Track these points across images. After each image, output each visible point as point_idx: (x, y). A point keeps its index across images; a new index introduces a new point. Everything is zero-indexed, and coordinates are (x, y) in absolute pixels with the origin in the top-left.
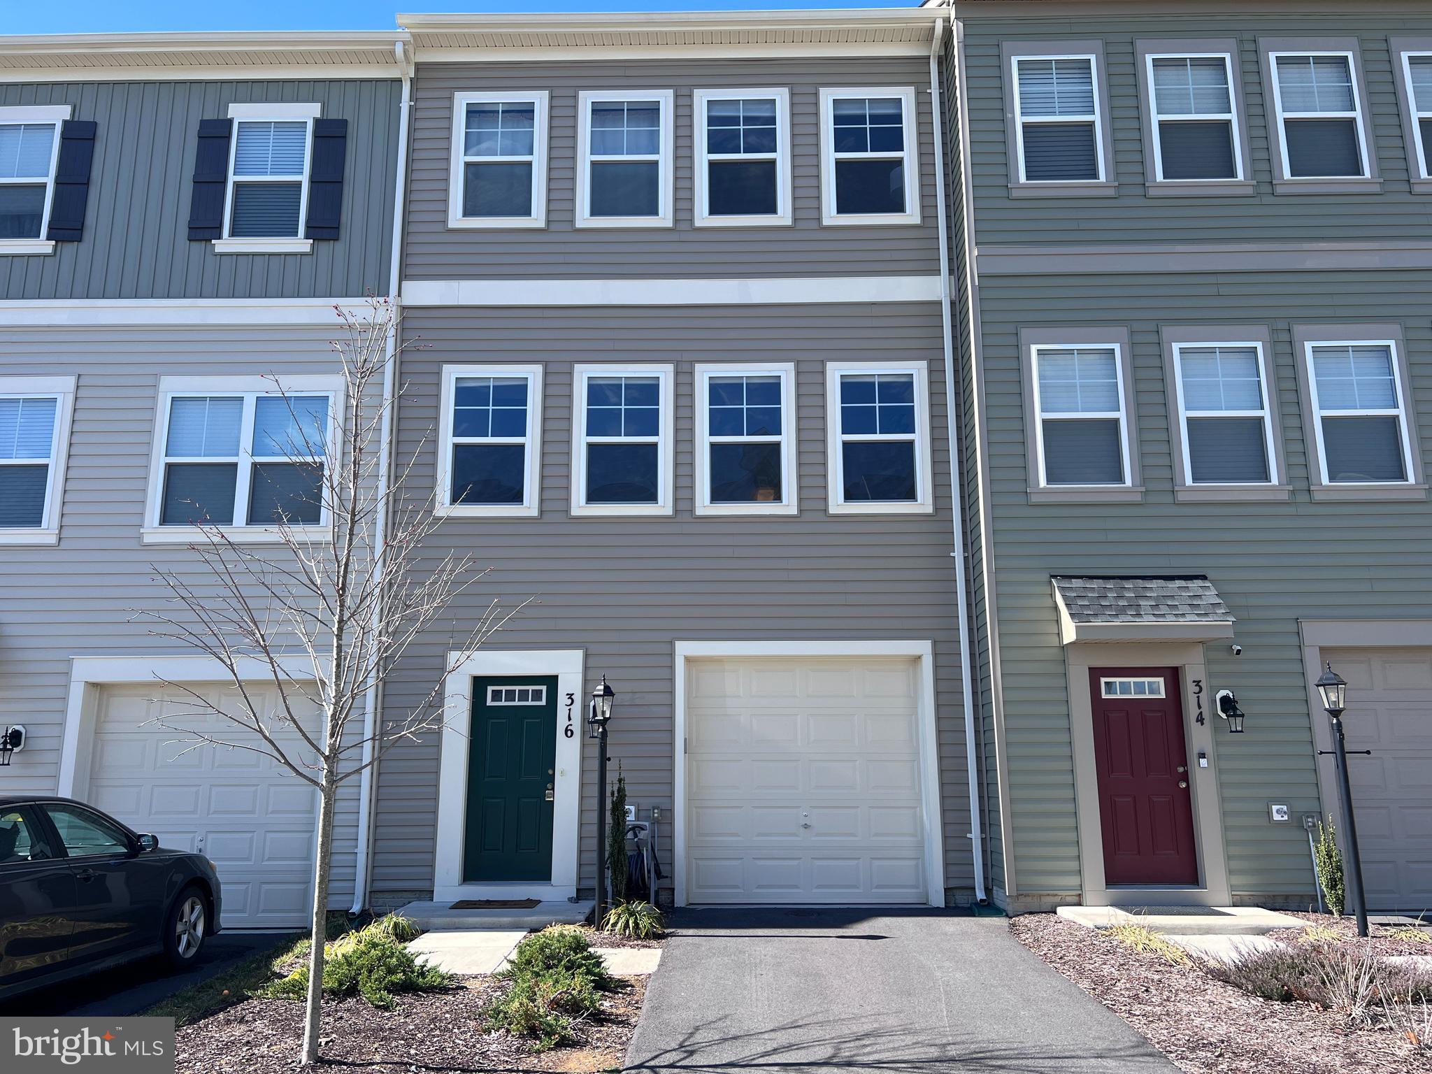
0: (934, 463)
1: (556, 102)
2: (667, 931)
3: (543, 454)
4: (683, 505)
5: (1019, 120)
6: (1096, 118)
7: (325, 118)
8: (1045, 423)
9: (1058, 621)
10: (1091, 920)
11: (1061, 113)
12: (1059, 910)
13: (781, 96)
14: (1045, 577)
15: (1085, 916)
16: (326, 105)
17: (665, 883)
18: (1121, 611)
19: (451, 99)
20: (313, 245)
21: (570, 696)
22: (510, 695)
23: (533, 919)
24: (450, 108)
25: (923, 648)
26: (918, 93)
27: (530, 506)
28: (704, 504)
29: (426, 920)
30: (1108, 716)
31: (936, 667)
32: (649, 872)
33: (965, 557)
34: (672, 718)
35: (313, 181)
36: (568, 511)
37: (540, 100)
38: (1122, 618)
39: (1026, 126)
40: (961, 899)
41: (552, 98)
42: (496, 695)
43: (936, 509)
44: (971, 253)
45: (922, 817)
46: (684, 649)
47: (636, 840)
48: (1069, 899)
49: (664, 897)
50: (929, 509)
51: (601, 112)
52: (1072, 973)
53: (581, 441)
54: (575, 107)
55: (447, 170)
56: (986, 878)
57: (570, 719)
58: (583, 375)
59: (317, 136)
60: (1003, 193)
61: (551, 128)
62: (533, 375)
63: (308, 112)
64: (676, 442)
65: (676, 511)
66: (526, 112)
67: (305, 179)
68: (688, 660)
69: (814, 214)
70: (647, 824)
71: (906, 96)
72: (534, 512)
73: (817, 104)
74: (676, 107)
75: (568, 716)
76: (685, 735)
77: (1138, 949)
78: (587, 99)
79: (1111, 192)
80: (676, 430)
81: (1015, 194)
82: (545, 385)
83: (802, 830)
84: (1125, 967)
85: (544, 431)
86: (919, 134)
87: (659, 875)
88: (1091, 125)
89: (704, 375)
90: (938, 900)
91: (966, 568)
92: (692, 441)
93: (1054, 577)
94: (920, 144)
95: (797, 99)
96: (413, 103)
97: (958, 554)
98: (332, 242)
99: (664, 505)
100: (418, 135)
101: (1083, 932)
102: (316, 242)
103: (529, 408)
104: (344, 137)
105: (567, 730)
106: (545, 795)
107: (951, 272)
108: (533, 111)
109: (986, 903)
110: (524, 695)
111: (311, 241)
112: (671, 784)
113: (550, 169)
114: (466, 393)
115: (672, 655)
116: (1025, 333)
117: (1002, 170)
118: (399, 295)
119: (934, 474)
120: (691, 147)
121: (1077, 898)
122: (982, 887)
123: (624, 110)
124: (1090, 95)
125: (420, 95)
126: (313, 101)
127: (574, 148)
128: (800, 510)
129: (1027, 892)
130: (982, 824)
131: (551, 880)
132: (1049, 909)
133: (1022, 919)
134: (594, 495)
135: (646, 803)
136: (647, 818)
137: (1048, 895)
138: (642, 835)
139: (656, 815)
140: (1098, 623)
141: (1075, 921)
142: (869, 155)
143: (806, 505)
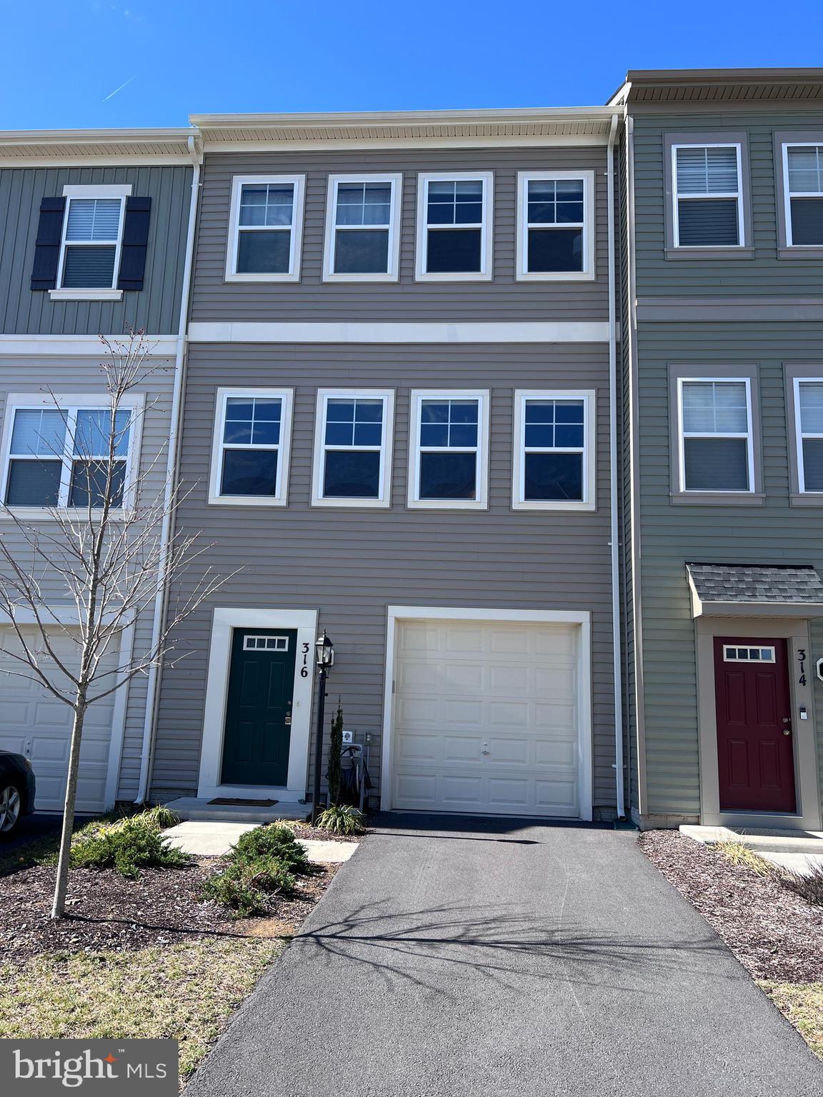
0: (598, 471)
1: (311, 184)
2: (368, 829)
3: (292, 458)
4: (398, 500)
5: (676, 197)
6: (739, 195)
7: (135, 196)
8: (687, 440)
9: (690, 599)
10: (702, 837)
11: (711, 191)
12: (681, 827)
13: (487, 179)
14: (682, 563)
15: (699, 833)
16: (136, 187)
17: (374, 791)
18: (741, 592)
19: (230, 181)
20: (123, 294)
21: (306, 645)
22: (261, 643)
23: (266, 815)
24: (230, 189)
25: (583, 617)
26: (596, 176)
27: (280, 497)
28: (414, 499)
29: (186, 812)
30: (728, 676)
31: (593, 633)
32: (360, 783)
33: (619, 546)
34: (383, 665)
35: (124, 245)
36: (309, 502)
37: (298, 182)
38: (740, 598)
39: (681, 202)
40: (606, 815)
41: (307, 180)
42: (251, 643)
43: (598, 508)
44: (632, 303)
45: (577, 750)
46: (395, 612)
47: (351, 758)
48: (690, 820)
49: (372, 803)
50: (592, 508)
51: (346, 191)
52: (675, 878)
53: (321, 448)
54: (326, 187)
55: (226, 236)
56: (625, 800)
57: (305, 663)
58: (324, 396)
59: (128, 210)
60: (660, 255)
61: (306, 203)
62: (285, 396)
63: (122, 192)
64: (395, 450)
65: (392, 504)
66: (287, 191)
67: (118, 243)
68: (398, 620)
69: (510, 272)
70: (361, 746)
71: (587, 178)
72: (283, 503)
73: (515, 185)
74: (404, 187)
75: (304, 661)
76: (393, 677)
77: (734, 862)
78: (335, 181)
79: (749, 255)
80: (395, 442)
81: (670, 256)
82: (295, 404)
83: (482, 755)
84: (719, 876)
85: (293, 440)
86: (596, 209)
87: (368, 785)
88: (735, 200)
89: (418, 398)
90: (587, 815)
91: (620, 555)
92: (407, 450)
93: (689, 563)
94: (596, 217)
95: (500, 181)
96: (201, 185)
97: (614, 544)
98: (137, 292)
99: (383, 499)
100: (205, 209)
101: (695, 846)
102: (125, 292)
103: (282, 422)
104: (149, 211)
105: (302, 671)
106: (285, 720)
107: (617, 319)
108: (293, 190)
109: (625, 820)
110: (271, 643)
111: (122, 291)
112: (381, 716)
113: (304, 236)
114: (235, 410)
115: (385, 616)
116: (673, 368)
117: (660, 237)
118: (187, 333)
119: (598, 480)
120: (415, 219)
121: (697, 819)
122: (623, 807)
123: (363, 190)
124: (734, 176)
125: (207, 178)
126: (126, 183)
127: (323, 219)
128: (490, 506)
129: (656, 813)
130: (625, 758)
131: (286, 785)
132: (674, 827)
133: (651, 833)
134: (328, 492)
135: (362, 730)
136: (361, 742)
137: (674, 815)
138: (357, 754)
139: (368, 739)
140: (720, 601)
141: (691, 836)
142: (555, 225)
143: (494, 502)
